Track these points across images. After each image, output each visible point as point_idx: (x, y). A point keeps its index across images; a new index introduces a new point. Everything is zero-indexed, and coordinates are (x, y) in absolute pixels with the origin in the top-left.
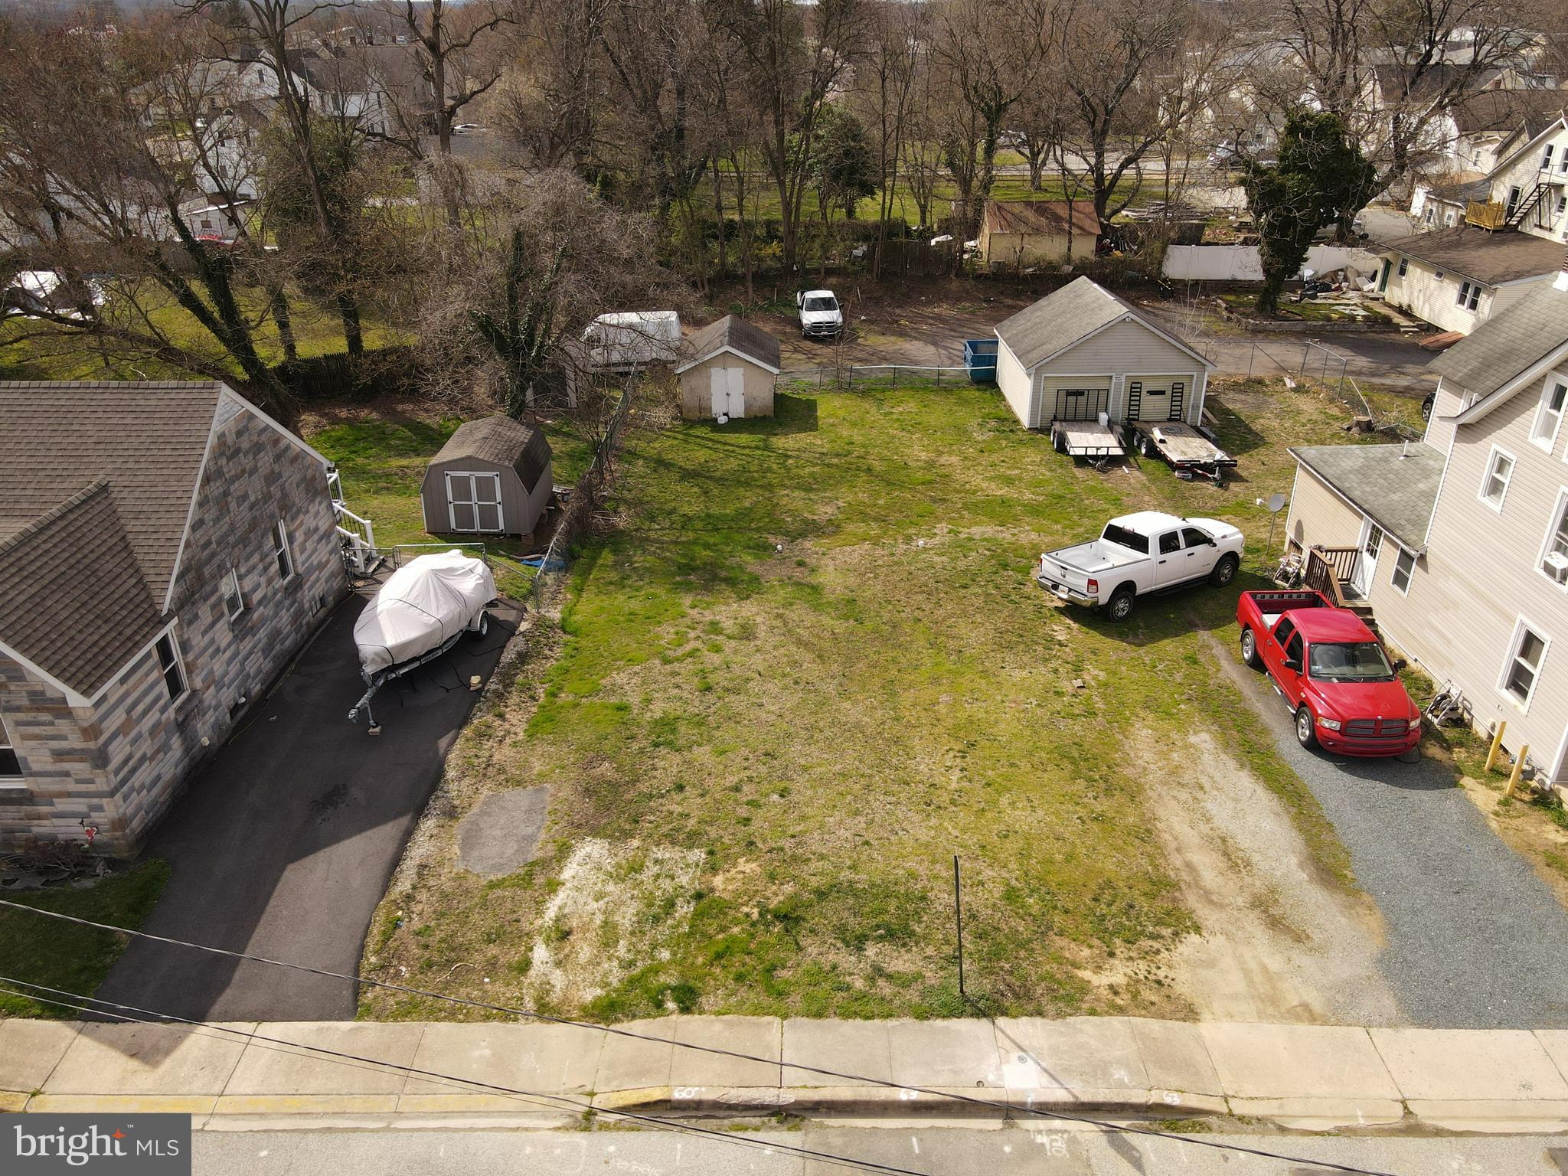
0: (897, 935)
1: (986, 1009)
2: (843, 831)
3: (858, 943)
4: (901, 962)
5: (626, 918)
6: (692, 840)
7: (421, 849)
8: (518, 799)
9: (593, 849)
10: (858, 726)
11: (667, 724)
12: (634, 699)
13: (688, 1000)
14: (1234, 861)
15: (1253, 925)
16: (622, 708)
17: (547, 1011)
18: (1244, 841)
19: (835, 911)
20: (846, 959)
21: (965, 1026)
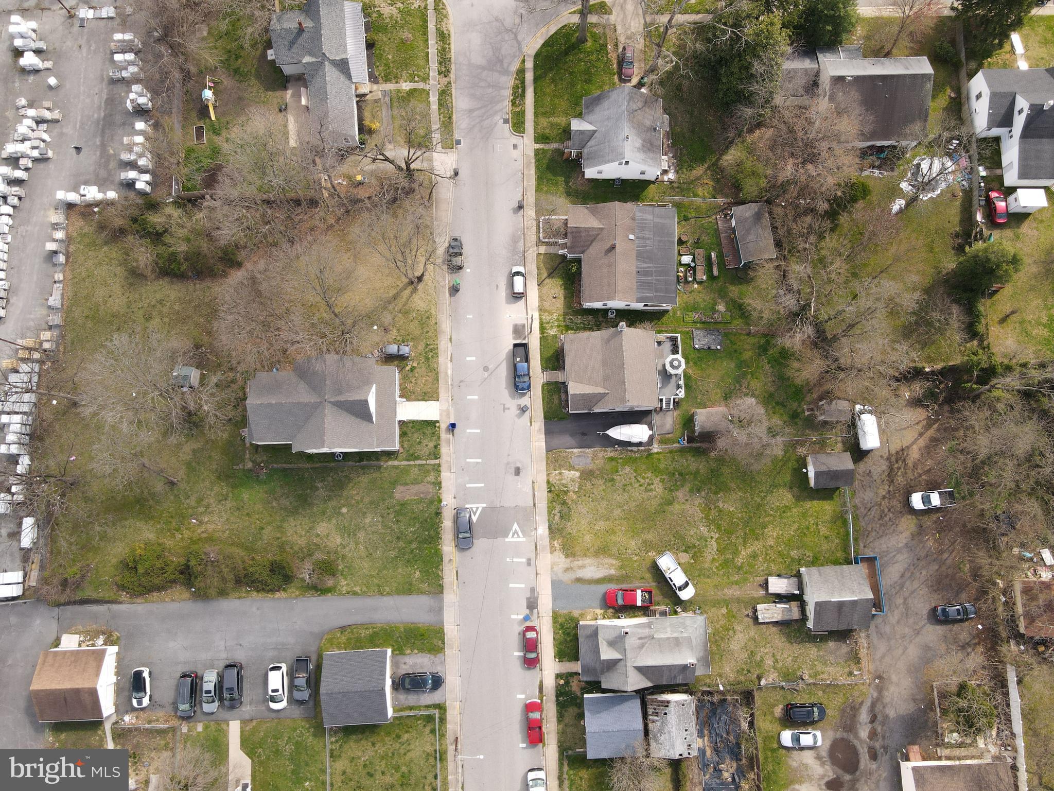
0: (561, 517)
1: (550, 528)
2: (584, 511)
3: (560, 512)
4: (557, 518)
5: (564, 482)
6: (580, 488)
7: (576, 450)
8: (589, 461)
9: (578, 474)
10: (612, 513)
11: (613, 480)
12: (621, 473)
13: (550, 491)
14: (581, 567)
15: (566, 566)
16: (617, 471)
17: (548, 475)
18: (585, 570)
19: (565, 510)
20: (556, 511)
21: (547, 525)
